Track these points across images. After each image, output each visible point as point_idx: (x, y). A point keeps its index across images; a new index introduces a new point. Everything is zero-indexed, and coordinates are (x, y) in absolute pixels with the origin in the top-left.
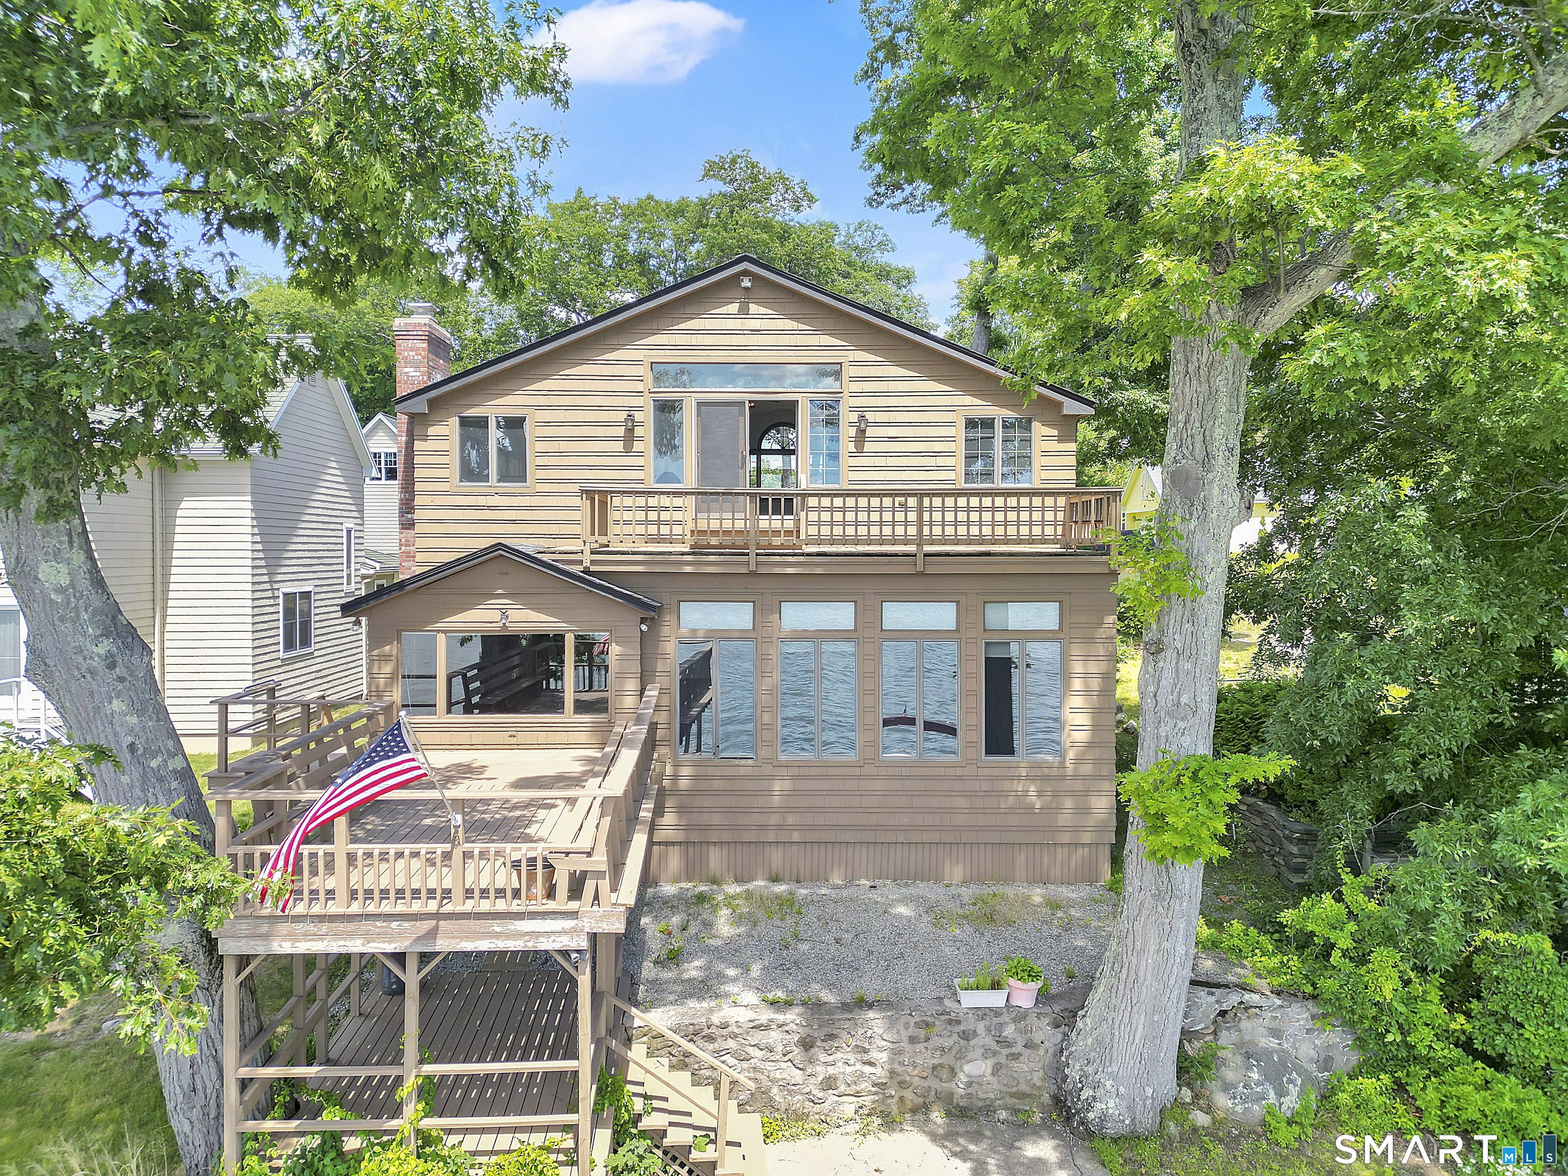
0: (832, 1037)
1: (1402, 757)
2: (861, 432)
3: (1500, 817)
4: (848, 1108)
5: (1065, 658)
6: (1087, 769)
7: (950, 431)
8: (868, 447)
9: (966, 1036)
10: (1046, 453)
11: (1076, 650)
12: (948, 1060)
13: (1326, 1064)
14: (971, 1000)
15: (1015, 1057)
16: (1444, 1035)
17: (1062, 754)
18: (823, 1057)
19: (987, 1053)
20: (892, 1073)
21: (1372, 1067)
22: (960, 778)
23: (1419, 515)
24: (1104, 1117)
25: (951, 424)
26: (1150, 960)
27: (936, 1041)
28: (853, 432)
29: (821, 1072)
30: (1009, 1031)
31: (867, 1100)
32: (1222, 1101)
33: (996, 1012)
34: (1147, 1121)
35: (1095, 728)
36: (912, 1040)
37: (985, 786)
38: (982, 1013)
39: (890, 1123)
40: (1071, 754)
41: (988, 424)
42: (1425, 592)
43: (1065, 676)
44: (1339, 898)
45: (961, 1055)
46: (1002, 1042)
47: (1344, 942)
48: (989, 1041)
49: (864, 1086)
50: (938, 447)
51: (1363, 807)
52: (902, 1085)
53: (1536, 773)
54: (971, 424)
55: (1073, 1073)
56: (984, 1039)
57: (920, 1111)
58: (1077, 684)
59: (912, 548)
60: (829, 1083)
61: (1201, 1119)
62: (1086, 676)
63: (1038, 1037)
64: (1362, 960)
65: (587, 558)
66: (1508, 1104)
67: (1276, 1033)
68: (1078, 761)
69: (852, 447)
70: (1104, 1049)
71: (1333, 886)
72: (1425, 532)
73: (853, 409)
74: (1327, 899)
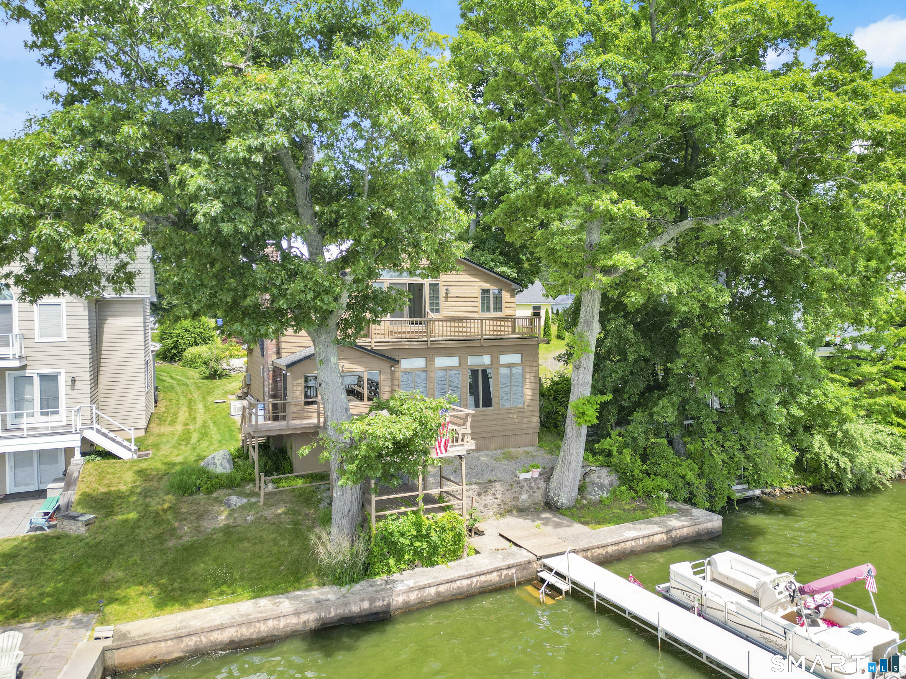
0: (486, 491)
1: (626, 396)
2: (447, 294)
3: (655, 409)
4: (491, 512)
5: (524, 372)
6: (531, 408)
7: (476, 294)
8: (449, 300)
9: (521, 487)
10: (506, 302)
11: (527, 369)
12: (517, 495)
13: (611, 485)
14: (523, 476)
15: (534, 492)
16: (641, 471)
17: (524, 403)
18: (484, 498)
19: (527, 492)
20: (502, 501)
21: (624, 484)
22: (493, 414)
23: (631, 327)
24: (562, 504)
25: (476, 292)
26: (574, 456)
27: (514, 490)
28: (444, 294)
29: (484, 503)
30: (533, 485)
31: (495, 510)
32: (588, 497)
33: (529, 479)
34: (572, 503)
35: (533, 395)
36: (508, 490)
37: (501, 416)
38: (526, 480)
39: (502, 515)
40: (526, 404)
41: (488, 291)
42: (634, 349)
43: (524, 378)
44: (610, 438)
45: (520, 493)
46: (531, 488)
47: (615, 449)
48: (528, 488)
49: (495, 506)
50: (472, 300)
51: (615, 412)
52: (505, 504)
53: (660, 398)
54: (483, 291)
55: (551, 494)
56: (526, 488)
57: (510, 511)
58: (528, 381)
59: (479, 337)
60: (485, 506)
61: (585, 502)
62: (530, 378)
63: (540, 486)
64: (621, 453)
65: (373, 344)
66: (659, 483)
67: (599, 477)
68: (528, 406)
69: (444, 300)
70: (560, 485)
71: (609, 434)
72: (634, 332)
73: (444, 286)
74: (608, 438)
